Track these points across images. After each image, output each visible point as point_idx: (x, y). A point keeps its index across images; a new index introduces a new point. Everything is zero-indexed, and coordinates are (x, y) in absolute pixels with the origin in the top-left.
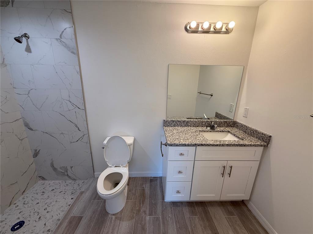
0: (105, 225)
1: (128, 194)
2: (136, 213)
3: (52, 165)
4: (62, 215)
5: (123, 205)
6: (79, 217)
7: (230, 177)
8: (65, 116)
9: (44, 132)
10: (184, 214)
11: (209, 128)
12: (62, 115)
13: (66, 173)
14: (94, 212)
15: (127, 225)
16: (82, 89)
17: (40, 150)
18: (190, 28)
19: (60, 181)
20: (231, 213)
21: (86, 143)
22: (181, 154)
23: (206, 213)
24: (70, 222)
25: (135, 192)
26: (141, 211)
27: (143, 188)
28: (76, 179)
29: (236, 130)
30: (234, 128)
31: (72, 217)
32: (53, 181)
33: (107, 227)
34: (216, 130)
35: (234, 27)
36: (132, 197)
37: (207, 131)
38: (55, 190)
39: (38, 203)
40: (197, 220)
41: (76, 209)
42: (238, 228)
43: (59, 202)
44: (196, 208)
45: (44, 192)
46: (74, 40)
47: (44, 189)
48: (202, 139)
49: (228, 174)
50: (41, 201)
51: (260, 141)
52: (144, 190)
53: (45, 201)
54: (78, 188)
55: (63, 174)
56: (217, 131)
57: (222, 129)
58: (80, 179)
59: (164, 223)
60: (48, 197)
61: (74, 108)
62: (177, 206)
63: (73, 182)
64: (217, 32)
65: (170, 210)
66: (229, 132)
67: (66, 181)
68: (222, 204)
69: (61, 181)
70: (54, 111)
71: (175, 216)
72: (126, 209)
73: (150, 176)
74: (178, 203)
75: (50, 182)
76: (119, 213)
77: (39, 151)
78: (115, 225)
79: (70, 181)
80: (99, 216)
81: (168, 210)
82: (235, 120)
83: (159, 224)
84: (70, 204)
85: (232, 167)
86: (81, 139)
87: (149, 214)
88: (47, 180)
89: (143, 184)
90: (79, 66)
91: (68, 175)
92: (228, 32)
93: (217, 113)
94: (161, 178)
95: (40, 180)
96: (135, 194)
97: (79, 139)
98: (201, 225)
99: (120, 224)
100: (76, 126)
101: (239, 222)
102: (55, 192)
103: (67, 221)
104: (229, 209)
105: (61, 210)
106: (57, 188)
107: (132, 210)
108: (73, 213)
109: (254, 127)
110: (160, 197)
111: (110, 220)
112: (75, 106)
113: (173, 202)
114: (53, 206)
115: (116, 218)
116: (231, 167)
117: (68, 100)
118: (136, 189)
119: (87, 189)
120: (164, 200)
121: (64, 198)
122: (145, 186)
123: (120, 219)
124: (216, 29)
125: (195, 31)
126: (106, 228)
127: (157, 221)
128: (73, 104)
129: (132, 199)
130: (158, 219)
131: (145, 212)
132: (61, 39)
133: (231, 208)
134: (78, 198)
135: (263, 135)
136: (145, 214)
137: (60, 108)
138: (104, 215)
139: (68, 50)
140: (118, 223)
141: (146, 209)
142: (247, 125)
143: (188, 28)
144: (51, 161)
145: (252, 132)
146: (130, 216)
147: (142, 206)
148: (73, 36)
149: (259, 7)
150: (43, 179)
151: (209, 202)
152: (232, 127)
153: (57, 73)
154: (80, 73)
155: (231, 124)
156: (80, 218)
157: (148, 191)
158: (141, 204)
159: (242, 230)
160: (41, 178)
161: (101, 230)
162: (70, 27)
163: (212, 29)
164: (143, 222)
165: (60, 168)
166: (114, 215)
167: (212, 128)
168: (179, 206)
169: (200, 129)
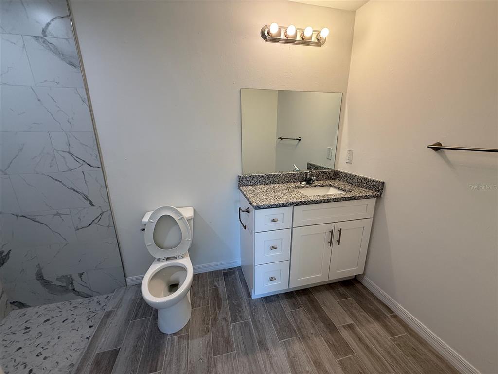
0: (163, 352)
1: (192, 300)
2: (212, 324)
3: (40, 277)
4: (76, 357)
5: (188, 317)
6: (112, 351)
7: (339, 244)
8: (61, 182)
9: (17, 216)
10: (283, 310)
11: (304, 183)
12: (56, 180)
13: (70, 288)
14: (139, 338)
15: (201, 343)
16: (93, 130)
17: (10, 251)
18: (268, 33)
19: (59, 304)
20: (343, 296)
21: (108, 227)
22: (274, 220)
23: (312, 301)
24: (97, 363)
25: (204, 294)
26: (218, 319)
27: (215, 286)
28: (91, 294)
29: (339, 182)
30: (336, 181)
31: (98, 354)
32: (44, 306)
33: (168, 353)
34: (314, 184)
35: (328, 36)
36: (200, 302)
37: (303, 187)
38: (50, 321)
39: (21, 348)
40: (302, 314)
41: (103, 340)
42: (355, 311)
43: (65, 337)
44: (298, 299)
45: (29, 328)
46: (72, 42)
47: (26, 322)
48: (299, 196)
49: (337, 241)
50: (25, 344)
51: (371, 191)
52: (216, 290)
53: (34, 343)
54: (99, 309)
55: (65, 290)
56: (315, 186)
57: (321, 182)
58: (99, 293)
59: (257, 328)
60: (40, 334)
61: (80, 165)
62: (271, 302)
63: (87, 300)
64: (304, 42)
65: (262, 309)
66: (330, 185)
67: (72, 301)
68: (331, 286)
69: (61, 303)
70: (37, 173)
71: (271, 315)
72: (194, 323)
73: (223, 269)
74: (272, 297)
75: (36, 309)
76: (184, 329)
77: (9, 253)
78: (180, 349)
79: (81, 300)
80: (150, 342)
81: (260, 309)
82: (336, 170)
83: (250, 330)
84: (90, 336)
85: (341, 229)
86: (96, 221)
87: (232, 320)
88: (30, 307)
89: (214, 282)
90: (86, 88)
91: (74, 290)
92: (319, 43)
93: (309, 164)
94: (240, 268)
95: (13, 309)
96: (204, 298)
97: (93, 221)
98: (309, 319)
99: (188, 344)
100: (86, 198)
101: (356, 305)
102: (53, 323)
103: (90, 362)
104: (341, 291)
105: (73, 348)
106: (55, 316)
107: (204, 321)
108: (99, 348)
109: (361, 174)
110: (243, 294)
111: (170, 343)
112: (81, 162)
113: (264, 297)
114: (53, 346)
115: (180, 338)
116: (340, 231)
117: (67, 150)
118: (204, 291)
119: (118, 306)
120: (251, 297)
121: (73, 329)
122: (218, 284)
123: (188, 338)
124: (304, 38)
125: (276, 40)
126: (166, 355)
127: (245, 327)
128: (77, 159)
129: (201, 305)
130: (247, 324)
131: (225, 319)
132: (45, 38)
133: (342, 290)
134: (103, 323)
135: (374, 183)
136: (226, 321)
137: (51, 166)
138: (157, 338)
139: (62, 59)
140: (185, 344)
141: (226, 314)
142: (352, 174)
143: (266, 33)
144: (37, 269)
145: (361, 181)
146: (202, 330)
147: (218, 311)
148: (71, 35)
149: (355, 11)
150: (21, 305)
151: (314, 287)
152: (332, 179)
153: (39, 100)
154: (88, 101)
155: (331, 175)
156: (115, 353)
157: (224, 290)
158: (217, 309)
159: (361, 313)
160: (15, 306)
161: (157, 361)
162: (62, 17)
163: (298, 38)
164: (225, 334)
165: (57, 279)
166: (175, 334)
167: (309, 181)
168: (275, 301)
169: (293, 185)
